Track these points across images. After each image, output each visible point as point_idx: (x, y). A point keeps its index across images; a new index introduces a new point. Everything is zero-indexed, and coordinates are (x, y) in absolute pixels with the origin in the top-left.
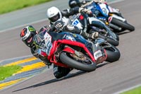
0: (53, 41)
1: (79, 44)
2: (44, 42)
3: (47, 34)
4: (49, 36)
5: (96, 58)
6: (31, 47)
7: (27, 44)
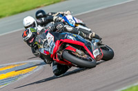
0: (55, 41)
1: (79, 43)
2: (46, 41)
3: (49, 34)
4: (52, 36)
5: (95, 56)
6: (32, 47)
7: (29, 44)
